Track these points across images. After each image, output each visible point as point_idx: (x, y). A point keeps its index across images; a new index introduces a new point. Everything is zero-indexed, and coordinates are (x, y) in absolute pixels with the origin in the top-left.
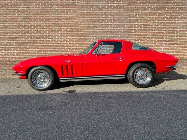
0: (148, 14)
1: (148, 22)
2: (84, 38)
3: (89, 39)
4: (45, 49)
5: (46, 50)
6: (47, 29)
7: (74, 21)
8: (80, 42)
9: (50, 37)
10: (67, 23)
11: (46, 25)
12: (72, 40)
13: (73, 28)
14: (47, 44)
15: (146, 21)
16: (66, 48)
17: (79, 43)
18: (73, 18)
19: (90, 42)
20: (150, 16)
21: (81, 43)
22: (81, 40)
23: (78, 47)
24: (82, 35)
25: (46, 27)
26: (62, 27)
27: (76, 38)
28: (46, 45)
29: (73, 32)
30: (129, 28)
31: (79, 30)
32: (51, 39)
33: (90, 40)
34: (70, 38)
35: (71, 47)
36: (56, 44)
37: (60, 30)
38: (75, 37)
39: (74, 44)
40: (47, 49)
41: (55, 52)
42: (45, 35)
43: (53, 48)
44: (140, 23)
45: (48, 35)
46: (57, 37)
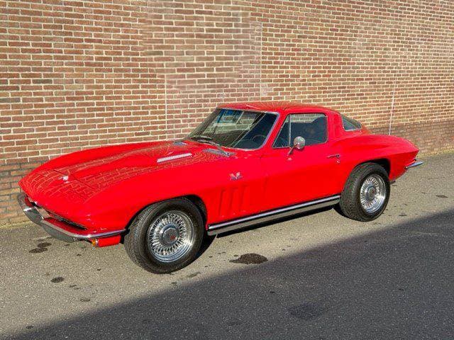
0: (302, 19)
1: (302, 39)
2: (151, 81)
3: (165, 84)
4: (21, 119)
5: (26, 124)
6: (27, 44)
7: (122, 25)
8: (138, 92)
9: (40, 75)
10: (100, 30)
11: (27, 32)
12: (115, 87)
13: (119, 48)
14: (32, 100)
15: (299, 37)
16: (98, 115)
17: (138, 97)
18: (118, 13)
19: (168, 92)
20: (306, 24)
21: (143, 97)
22: (143, 87)
23: (135, 108)
24: (146, 71)
25: (27, 39)
26: (81, 40)
27: (129, 81)
28: (25, 106)
29: (120, 59)
30: (263, 53)
31: (137, 54)
32: (44, 82)
33: (168, 87)
34: (108, 81)
35: (111, 109)
36: (63, 99)
37: (77, 52)
38: (126, 76)
39: (123, 100)
40: (31, 118)
41: (59, 129)
42: (21, 69)
43: (53, 117)
44: (285, 40)
45: (35, 69)
46: (67, 76)
